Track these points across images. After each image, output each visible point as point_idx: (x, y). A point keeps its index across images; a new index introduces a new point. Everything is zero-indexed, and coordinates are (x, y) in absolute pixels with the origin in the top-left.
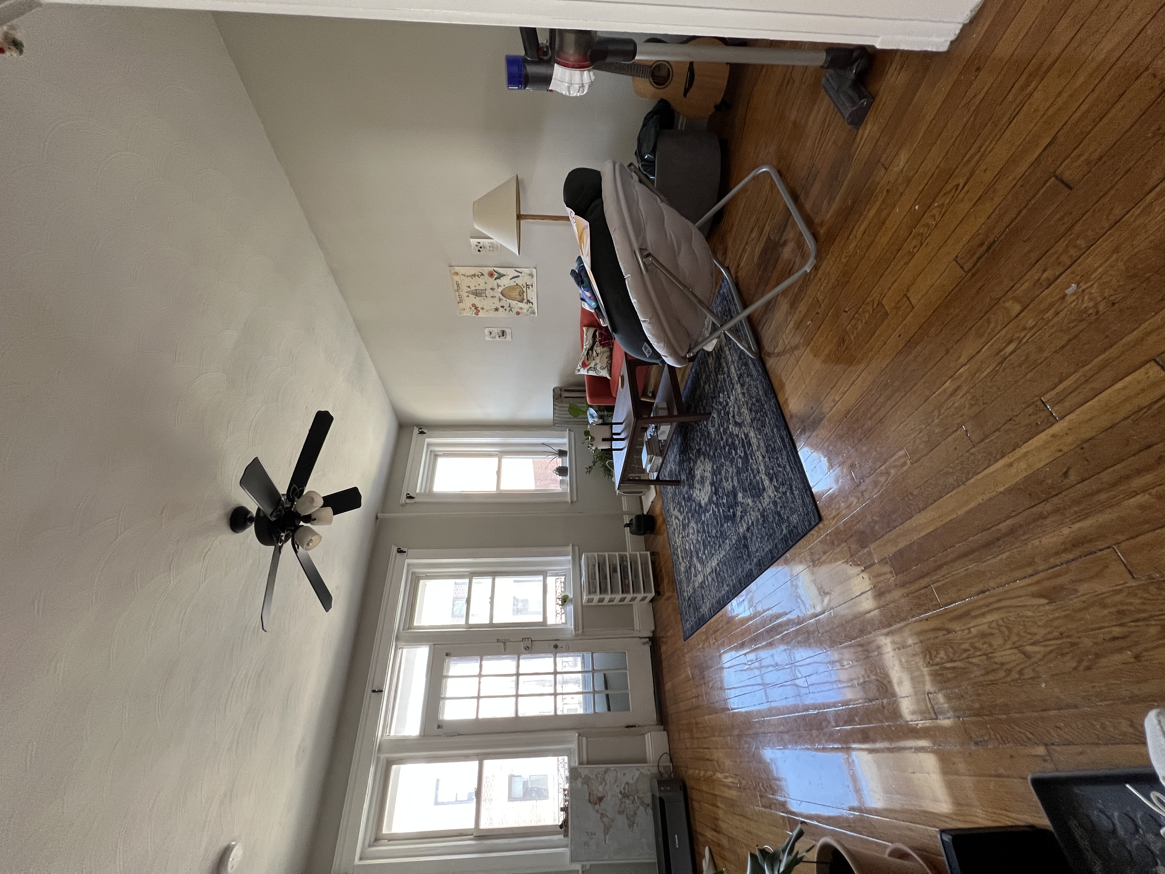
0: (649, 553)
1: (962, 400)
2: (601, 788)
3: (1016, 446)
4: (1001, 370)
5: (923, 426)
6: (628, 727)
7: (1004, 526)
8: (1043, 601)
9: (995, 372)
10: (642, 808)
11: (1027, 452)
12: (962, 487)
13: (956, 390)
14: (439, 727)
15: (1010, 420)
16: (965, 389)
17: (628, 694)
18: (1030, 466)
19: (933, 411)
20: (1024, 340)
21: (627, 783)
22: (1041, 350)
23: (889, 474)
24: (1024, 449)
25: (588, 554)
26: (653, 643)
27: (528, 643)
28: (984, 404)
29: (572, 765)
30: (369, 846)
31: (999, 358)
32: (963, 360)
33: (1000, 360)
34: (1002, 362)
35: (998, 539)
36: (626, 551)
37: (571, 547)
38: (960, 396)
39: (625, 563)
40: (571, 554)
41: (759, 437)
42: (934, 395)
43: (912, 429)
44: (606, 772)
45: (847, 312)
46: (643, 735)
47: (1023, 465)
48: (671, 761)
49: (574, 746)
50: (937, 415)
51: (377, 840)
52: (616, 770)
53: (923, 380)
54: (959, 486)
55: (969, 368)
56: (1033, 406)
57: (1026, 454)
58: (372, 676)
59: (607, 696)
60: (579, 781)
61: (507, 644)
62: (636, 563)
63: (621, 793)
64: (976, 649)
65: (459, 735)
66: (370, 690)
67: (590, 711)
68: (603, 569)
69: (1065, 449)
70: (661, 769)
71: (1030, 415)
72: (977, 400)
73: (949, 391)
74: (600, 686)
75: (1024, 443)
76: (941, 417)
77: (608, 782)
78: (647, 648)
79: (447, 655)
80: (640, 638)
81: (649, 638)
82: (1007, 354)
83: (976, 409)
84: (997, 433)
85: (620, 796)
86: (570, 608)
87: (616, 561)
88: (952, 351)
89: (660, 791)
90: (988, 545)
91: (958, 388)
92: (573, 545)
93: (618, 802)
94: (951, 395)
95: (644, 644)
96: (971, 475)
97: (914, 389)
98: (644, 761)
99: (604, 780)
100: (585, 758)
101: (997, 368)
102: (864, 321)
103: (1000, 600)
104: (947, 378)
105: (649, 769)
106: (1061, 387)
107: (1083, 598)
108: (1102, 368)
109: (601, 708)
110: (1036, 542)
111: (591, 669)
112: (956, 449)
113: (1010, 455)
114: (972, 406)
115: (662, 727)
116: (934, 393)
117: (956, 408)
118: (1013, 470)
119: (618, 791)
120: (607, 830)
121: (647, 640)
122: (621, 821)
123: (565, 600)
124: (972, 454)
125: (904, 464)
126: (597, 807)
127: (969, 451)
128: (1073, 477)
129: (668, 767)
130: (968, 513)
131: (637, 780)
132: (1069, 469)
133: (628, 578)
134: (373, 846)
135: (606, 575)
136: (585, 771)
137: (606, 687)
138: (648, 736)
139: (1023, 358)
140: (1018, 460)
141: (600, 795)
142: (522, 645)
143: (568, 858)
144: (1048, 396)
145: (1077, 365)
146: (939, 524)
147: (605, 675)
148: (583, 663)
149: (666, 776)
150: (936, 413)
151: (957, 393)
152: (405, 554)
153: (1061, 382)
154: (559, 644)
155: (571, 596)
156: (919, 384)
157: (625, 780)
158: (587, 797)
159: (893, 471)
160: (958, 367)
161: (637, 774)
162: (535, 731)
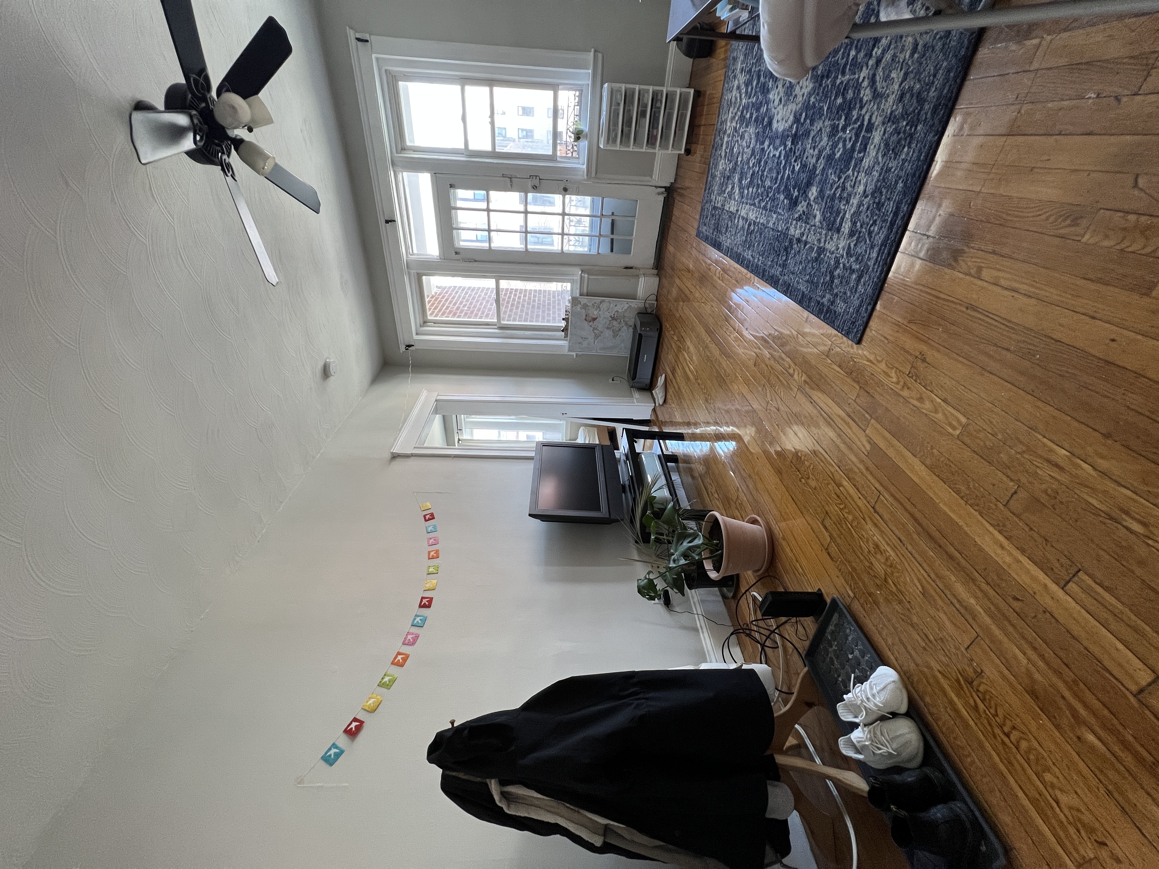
0: (692, 91)
1: (1048, 478)
2: (595, 313)
3: (1023, 551)
4: (1101, 519)
5: (1000, 436)
6: (626, 268)
7: (952, 550)
8: (921, 589)
9: (1096, 512)
10: (625, 328)
11: (1021, 562)
12: (962, 502)
13: (1057, 466)
14: (456, 253)
15: (1046, 540)
16: (1063, 478)
17: (632, 240)
18: (1009, 566)
19: (1021, 442)
20: (1150, 542)
21: (617, 311)
22: (1141, 563)
23: (936, 411)
24: (1022, 558)
25: (614, 85)
26: (668, 195)
27: (536, 182)
28: (1053, 506)
29: (574, 295)
30: (421, 326)
31: (1116, 513)
32: (1103, 464)
33: (1113, 514)
34: (1111, 518)
35: (940, 546)
36: (663, 86)
37: (592, 54)
38: (1052, 474)
39: (658, 105)
40: (591, 67)
41: (880, 159)
42: (1040, 437)
43: (991, 422)
44: (601, 303)
45: (1136, 185)
46: (638, 276)
47: (1008, 559)
48: (657, 300)
49: (578, 278)
50: (1019, 450)
51: (425, 322)
52: (609, 302)
53: (1056, 413)
54: (962, 498)
55: (1091, 475)
56: (1069, 563)
57: (1019, 561)
58: (380, 205)
59: (612, 240)
60: (579, 306)
61: (513, 179)
62: (673, 101)
63: (611, 317)
64: (867, 542)
65: (475, 261)
66: (383, 222)
67: (594, 252)
68: (629, 111)
69: (1037, 597)
70: (647, 306)
71: (1058, 560)
72: (1055, 498)
73: (1053, 458)
74: (606, 229)
75: (1029, 558)
76: (1018, 456)
77: (602, 309)
78: (661, 198)
79: (451, 186)
80: (656, 187)
81: (665, 187)
82: (1124, 523)
83: (1044, 498)
84: (1027, 529)
85: (610, 319)
86: (584, 144)
87: (648, 101)
88: (1109, 442)
89: (641, 330)
90: (931, 537)
91: (1061, 469)
92: (595, 51)
93: (608, 322)
94: (1049, 461)
95: (659, 194)
96: (976, 508)
97: (1040, 404)
98: (634, 297)
99: (599, 307)
100: (585, 291)
101: (1103, 515)
102: (1123, 246)
103: (903, 556)
104: (1069, 449)
105: (636, 305)
106: (1100, 590)
107: (936, 616)
108: (1136, 630)
109: (605, 248)
110: (953, 578)
111: (599, 214)
112: (994, 485)
113: (1011, 545)
114: (1045, 492)
115: (655, 272)
116: (1044, 437)
117: (1036, 473)
118: (999, 551)
119: (609, 315)
120: (596, 337)
121: (663, 190)
122: (608, 333)
123: (578, 136)
124: (996, 505)
125: (954, 428)
126: (591, 323)
127: (998, 501)
128: (1016, 605)
129: (653, 304)
130: (945, 513)
131: (626, 310)
132: (1022, 600)
133: (657, 128)
134: (423, 326)
135: (631, 118)
136: (584, 300)
137: (612, 233)
138: (642, 280)
139: (1124, 544)
140: (1010, 554)
141: (594, 317)
142: (530, 183)
143: (567, 349)
144: (1086, 578)
145: (1132, 605)
146: (924, 487)
147: (613, 220)
148: (593, 208)
149: (649, 311)
150: (1020, 448)
151: (1055, 469)
152: (369, 44)
153: (1107, 589)
154: (568, 186)
155: (586, 129)
156: (1049, 408)
157: (616, 309)
158: (584, 317)
159: (940, 416)
160: (1090, 460)
161: (626, 306)
162: (544, 264)
